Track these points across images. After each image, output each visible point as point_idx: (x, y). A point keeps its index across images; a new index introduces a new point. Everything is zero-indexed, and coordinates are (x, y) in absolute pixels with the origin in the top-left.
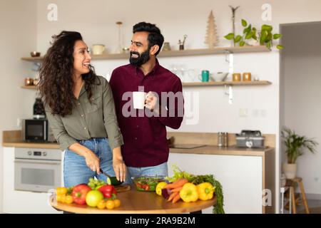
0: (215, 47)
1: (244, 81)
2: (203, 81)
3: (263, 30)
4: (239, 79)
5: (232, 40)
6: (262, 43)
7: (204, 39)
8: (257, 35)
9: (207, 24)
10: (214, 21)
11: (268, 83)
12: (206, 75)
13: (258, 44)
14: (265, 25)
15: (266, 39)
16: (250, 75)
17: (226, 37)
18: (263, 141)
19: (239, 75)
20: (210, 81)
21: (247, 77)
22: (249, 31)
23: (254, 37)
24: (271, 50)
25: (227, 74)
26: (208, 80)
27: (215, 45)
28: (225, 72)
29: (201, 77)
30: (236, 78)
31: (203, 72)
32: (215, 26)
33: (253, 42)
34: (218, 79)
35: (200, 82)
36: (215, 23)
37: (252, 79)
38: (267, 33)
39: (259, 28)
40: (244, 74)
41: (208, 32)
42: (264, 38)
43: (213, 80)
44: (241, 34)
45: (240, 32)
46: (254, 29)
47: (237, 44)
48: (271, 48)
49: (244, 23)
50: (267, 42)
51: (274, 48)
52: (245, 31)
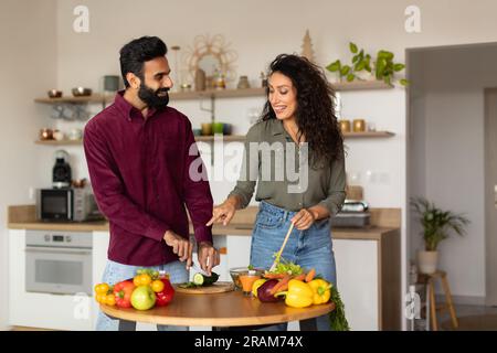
1: (356, 131)
3: (380, 59)
4: (348, 129)
5: (338, 73)
6: (379, 77)
8: (372, 66)
10: (311, 45)
11: (389, 135)
13: (374, 78)
14: (382, 52)
15: (386, 70)
16: (363, 122)
17: (329, 68)
19: (348, 123)
21: (359, 125)
22: (361, 60)
23: (369, 69)
24: (393, 87)
30: (344, 127)
33: (366, 76)
36: (314, 48)
37: (367, 129)
38: (385, 63)
39: (374, 56)
40: (355, 122)
42: (380, 70)
44: (351, 65)
45: (347, 61)
46: (368, 56)
47: (345, 78)
48: (394, 84)
49: (353, 47)
50: (386, 74)
51: (397, 84)
52: (355, 59)
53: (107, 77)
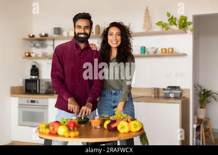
0: (150, 31)
1: (169, 53)
2: (141, 53)
3: (181, 19)
4: (166, 52)
5: (161, 26)
6: (180, 28)
7: (142, 26)
8: (177, 23)
9: (144, 15)
10: (149, 13)
11: (185, 55)
12: (144, 49)
13: (178, 28)
14: (182, 16)
15: (184, 25)
16: (172, 49)
17: (156, 24)
18: (181, 93)
19: (165, 49)
20: (146, 53)
21: (171, 50)
22: (172, 20)
23: (175, 24)
24: (186, 33)
25: (158, 49)
26: (145, 53)
27: (149, 29)
28: (156, 47)
29: (140, 51)
30: (164, 51)
31: (141, 47)
32: (149, 17)
33: (174, 27)
34: (151, 52)
35: (140, 54)
36: (150, 15)
37: (174, 52)
38: (183, 21)
39: (178, 18)
40: (169, 49)
41: (145, 21)
42: (181, 25)
43: (148, 53)
44: (167, 22)
45: (166, 20)
46: (175, 18)
47: (164, 28)
48: (187, 31)
49: (169, 14)
50: (183, 27)
51: (189, 31)
52: (169, 20)
53: (55, 28)
